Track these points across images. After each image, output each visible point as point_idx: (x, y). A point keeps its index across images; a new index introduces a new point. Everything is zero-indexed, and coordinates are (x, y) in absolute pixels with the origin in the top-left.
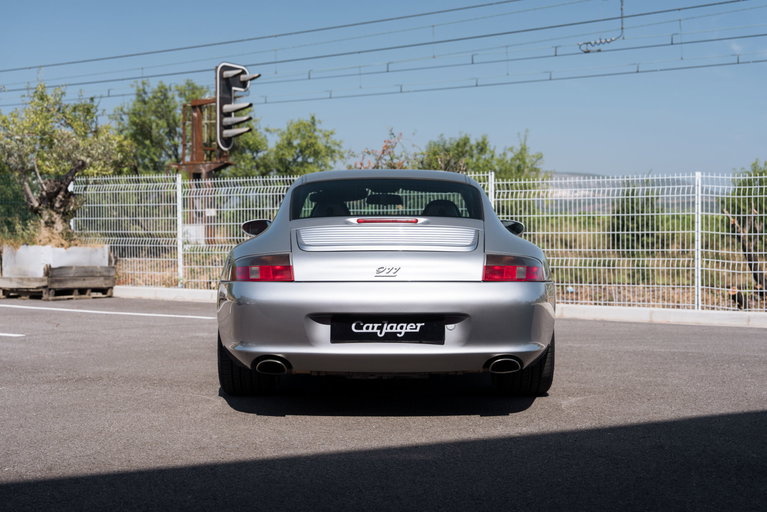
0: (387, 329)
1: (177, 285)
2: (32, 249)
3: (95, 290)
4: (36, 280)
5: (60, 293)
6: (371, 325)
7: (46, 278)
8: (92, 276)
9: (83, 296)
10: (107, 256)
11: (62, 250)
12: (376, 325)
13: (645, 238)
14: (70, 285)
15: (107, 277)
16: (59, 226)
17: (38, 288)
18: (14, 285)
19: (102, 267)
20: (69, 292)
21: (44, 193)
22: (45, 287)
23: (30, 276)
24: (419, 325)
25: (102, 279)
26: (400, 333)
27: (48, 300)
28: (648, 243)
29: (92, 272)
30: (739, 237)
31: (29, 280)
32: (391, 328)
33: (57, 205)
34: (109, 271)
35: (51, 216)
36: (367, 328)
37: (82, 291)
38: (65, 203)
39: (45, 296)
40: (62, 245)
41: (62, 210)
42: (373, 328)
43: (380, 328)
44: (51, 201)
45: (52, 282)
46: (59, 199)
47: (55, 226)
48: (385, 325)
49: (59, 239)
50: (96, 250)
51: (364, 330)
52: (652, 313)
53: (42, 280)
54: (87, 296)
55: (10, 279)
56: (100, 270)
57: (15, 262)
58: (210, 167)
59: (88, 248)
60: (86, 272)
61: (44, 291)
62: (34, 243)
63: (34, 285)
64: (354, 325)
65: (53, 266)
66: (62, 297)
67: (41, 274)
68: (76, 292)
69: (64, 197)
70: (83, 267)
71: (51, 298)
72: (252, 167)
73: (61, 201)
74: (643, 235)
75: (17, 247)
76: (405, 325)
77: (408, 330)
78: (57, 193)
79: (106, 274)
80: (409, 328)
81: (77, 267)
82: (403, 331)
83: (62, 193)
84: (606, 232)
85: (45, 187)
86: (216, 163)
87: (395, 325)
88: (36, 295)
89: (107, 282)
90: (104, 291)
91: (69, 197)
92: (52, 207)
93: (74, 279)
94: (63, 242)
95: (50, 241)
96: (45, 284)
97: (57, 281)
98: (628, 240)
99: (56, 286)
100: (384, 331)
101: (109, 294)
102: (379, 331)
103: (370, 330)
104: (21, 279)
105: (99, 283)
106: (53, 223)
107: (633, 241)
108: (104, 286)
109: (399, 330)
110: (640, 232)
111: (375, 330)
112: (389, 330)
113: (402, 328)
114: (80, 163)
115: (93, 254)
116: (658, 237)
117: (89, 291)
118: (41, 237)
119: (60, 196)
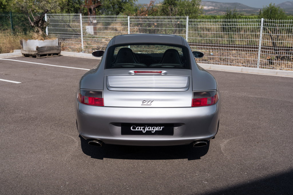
0: (147, 129)
1: (82, 51)
2: (32, 41)
3: (54, 54)
4: (34, 51)
5: (42, 55)
6: (140, 127)
7: (37, 51)
8: (53, 49)
9: (50, 56)
10: (57, 42)
11: (42, 41)
12: (142, 128)
13: (233, 28)
14: (45, 53)
15: (58, 50)
16: (41, 32)
17: (34, 54)
18: (27, 53)
19: (56, 46)
20: (45, 55)
21: (35, 21)
22: (37, 54)
23: (32, 50)
24: (162, 127)
25: (56, 50)
26: (153, 131)
27: (38, 58)
28: (234, 30)
29: (53, 48)
30: (270, 35)
31: (31, 51)
32: (149, 129)
33: (39, 25)
34: (59, 48)
35: (38, 29)
36: (138, 129)
37: (50, 55)
38: (42, 25)
39: (37, 57)
40: (42, 39)
41: (41, 27)
42: (140, 129)
43: (144, 129)
44: (37, 24)
45: (39, 52)
46: (40, 23)
47: (39, 32)
48: (146, 127)
49: (40, 37)
50: (54, 41)
51: (137, 130)
52: (242, 69)
53: (36, 52)
54: (51, 56)
55: (26, 51)
56: (55, 47)
57: (27, 45)
58: (94, 6)
59: (51, 40)
60: (51, 48)
61: (37, 55)
62: (32, 39)
63: (33, 53)
64: (132, 127)
65: (39, 47)
66: (43, 57)
67: (35, 49)
68: (48, 55)
69: (42, 22)
70: (49, 47)
71: (39, 58)
72: (109, 3)
73: (41, 24)
74: (232, 28)
75: (27, 40)
76: (155, 127)
77: (157, 130)
78: (39, 21)
79: (57, 48)
80: (157, 129)
81: (47, 47)
82: (155, 130)
83: (41, 21)
84: (221, 26)
85: (35, 19)
86: (96, 5)
87: (151, 127)
88: (34, 56)
89: (58, 51)
90: (57, 54)
91: (44, 22)
92: (38, 26)
93: (47, 51)
94: (42, 38)
95: (38, 38)
96: (37, 53)
97: (41, 52)
98: (227, 29)
99: (41, 53)
100: (146, 130)
101: (59, 55)
102: (143, 130)
103: (139, 130)
104: (29, 51)
105: (55, 52)
106: (39, 31)
107: (229, 29)
108: (57, 53)
109: (152, 130)
110: (231, 27)
111: (141, 130)
112: (148, 130)
113: (154, 129)
114: (46, 10)
115: (53, 42)
116: (238, 28)
117: (52, 55)
118: (35, 36)
119: (40, 22)
